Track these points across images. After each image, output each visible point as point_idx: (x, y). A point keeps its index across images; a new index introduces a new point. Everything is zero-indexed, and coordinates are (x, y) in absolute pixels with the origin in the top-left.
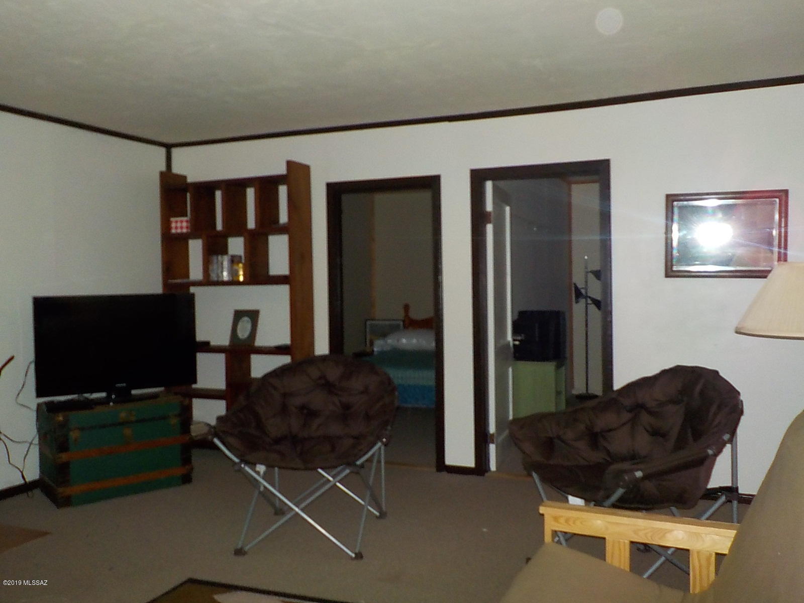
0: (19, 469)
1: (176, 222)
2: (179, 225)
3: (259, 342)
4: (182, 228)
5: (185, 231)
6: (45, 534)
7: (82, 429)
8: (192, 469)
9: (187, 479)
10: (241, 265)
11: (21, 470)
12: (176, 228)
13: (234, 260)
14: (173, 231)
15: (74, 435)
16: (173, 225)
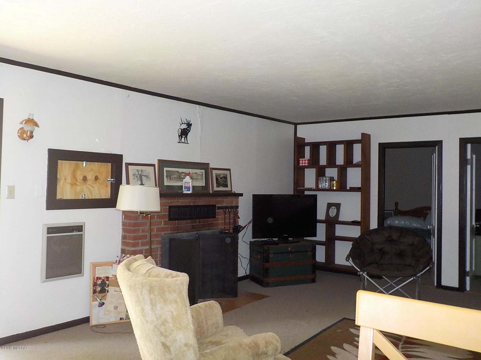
0: (245, 269)
1: (302, 160)
2: (304, 162)
3: (341, 219)
4: (305, 163)
5: (306, 165)
6: (268, 296)
7: (274, 253)
8: (316, 276)
9: (313, 281)
10: (335, 182)
11: (246, 269)
12: (302, 163)
13: (332, 179)
14: (301, 165)
15: (271, 256)
16: (301, 162)
